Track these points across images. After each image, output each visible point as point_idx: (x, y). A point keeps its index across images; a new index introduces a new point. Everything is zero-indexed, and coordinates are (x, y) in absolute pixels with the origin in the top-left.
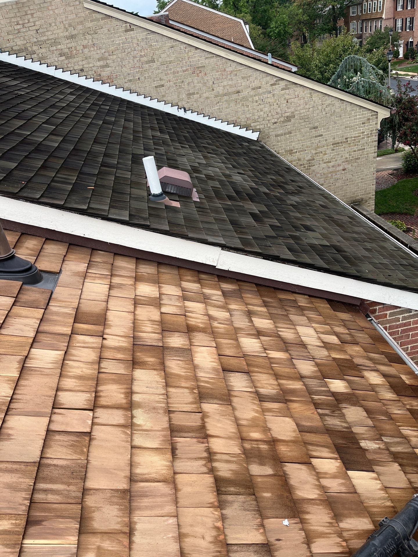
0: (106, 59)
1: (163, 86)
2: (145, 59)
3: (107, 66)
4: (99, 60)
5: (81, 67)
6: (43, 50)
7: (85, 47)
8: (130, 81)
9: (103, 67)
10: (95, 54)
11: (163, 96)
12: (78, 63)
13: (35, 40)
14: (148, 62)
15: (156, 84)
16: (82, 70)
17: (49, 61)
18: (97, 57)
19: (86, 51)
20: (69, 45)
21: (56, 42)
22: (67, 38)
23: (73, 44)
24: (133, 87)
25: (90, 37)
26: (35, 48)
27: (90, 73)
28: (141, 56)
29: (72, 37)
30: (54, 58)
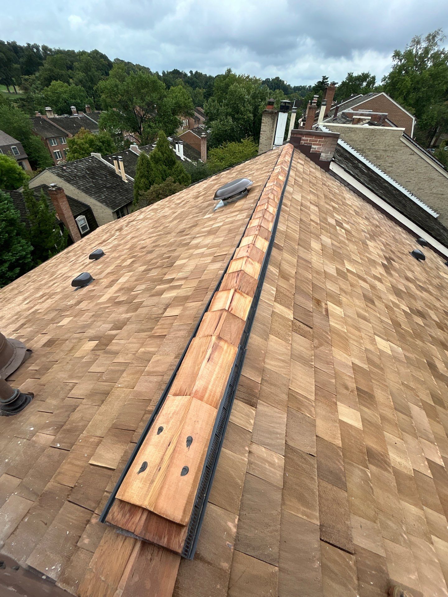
0: (393, 164)
1: (410, 182)
2: (410, 168)
3: (392, 167)
4: (390, 163)
5: (379, 164)
6: (370, 153)
7: (388, 156)
8: (397, 176)
9: (389, 167)
10: (390, 160)
11: (407, 186)
12: (381, 162)
13: (369, 147)
14: (410, 170)
15: (407, 180)
16: (379, 166)
17: (368, 158)
18: (390, 162)
19: (387, 158)
20: (382, 154)
21: (377, 151)
22: (383, 150)
23: (384, 154)
24: (396, 179)
25: (393, 153)
26: (367, 151)
27: (382, 168)
28: (409, 167)
29: (386, 151)
30: (371, 157)
